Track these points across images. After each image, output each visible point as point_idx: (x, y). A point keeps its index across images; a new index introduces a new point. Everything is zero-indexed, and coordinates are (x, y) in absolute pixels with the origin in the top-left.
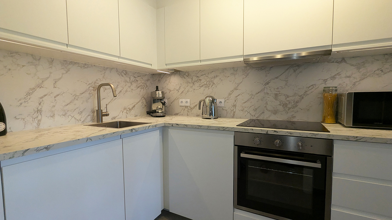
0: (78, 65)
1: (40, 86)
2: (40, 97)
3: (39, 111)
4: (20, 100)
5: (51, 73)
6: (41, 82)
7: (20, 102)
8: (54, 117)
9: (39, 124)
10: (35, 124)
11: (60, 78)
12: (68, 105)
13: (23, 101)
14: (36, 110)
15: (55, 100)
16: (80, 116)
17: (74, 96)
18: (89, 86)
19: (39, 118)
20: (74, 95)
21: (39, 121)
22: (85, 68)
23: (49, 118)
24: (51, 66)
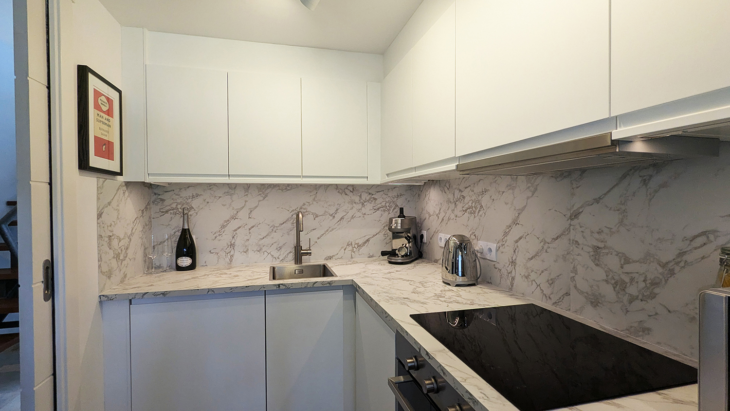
0: (278, 188)
1: (234, 217)
2: (234, 229)
3: (232, 245)
4: (215, 233)
5: (246, 201)
6: (235, 212)
7: (215, 235)
8: (247, 253)
9: (231, 261)
10: (228, 260)
11: (257, 207)
12: (263, 238)
13: (217, 234)
14: (230, 244)
15: (250, 233)
16: (279, 253)
17: (272, 228)
18: (292, 213)
19: (232, 253)
20: (272, 226)
21: (232, 256)
22: (288, 190)
23: (242, 253)
24: (247, 193)
